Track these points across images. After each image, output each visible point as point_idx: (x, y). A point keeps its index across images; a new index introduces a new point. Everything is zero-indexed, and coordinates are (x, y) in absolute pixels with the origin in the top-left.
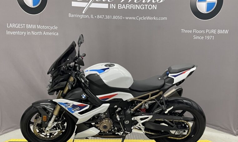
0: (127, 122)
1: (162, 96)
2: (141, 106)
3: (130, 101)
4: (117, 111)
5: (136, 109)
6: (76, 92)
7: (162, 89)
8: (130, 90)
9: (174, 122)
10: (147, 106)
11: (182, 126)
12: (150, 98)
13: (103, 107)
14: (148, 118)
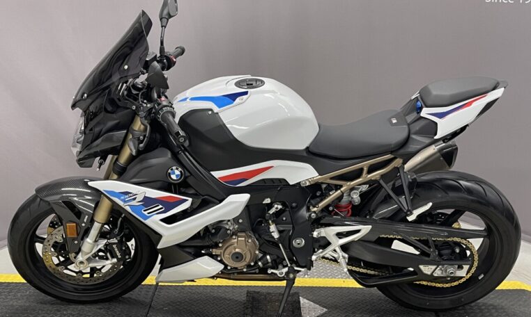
0: (298, 241)
1: (401, 171)
2: (340, 198)
3: (308, 186)
4: (271, 212)
5: (326, 208)
6: (154, 161)
7: (402, 151)
8: (308, 155)
9: (430, 241)
10: (356, 197)
11: (454, 252)
12: (366, 177)
13: (231, 203)
14: (358, 231)
